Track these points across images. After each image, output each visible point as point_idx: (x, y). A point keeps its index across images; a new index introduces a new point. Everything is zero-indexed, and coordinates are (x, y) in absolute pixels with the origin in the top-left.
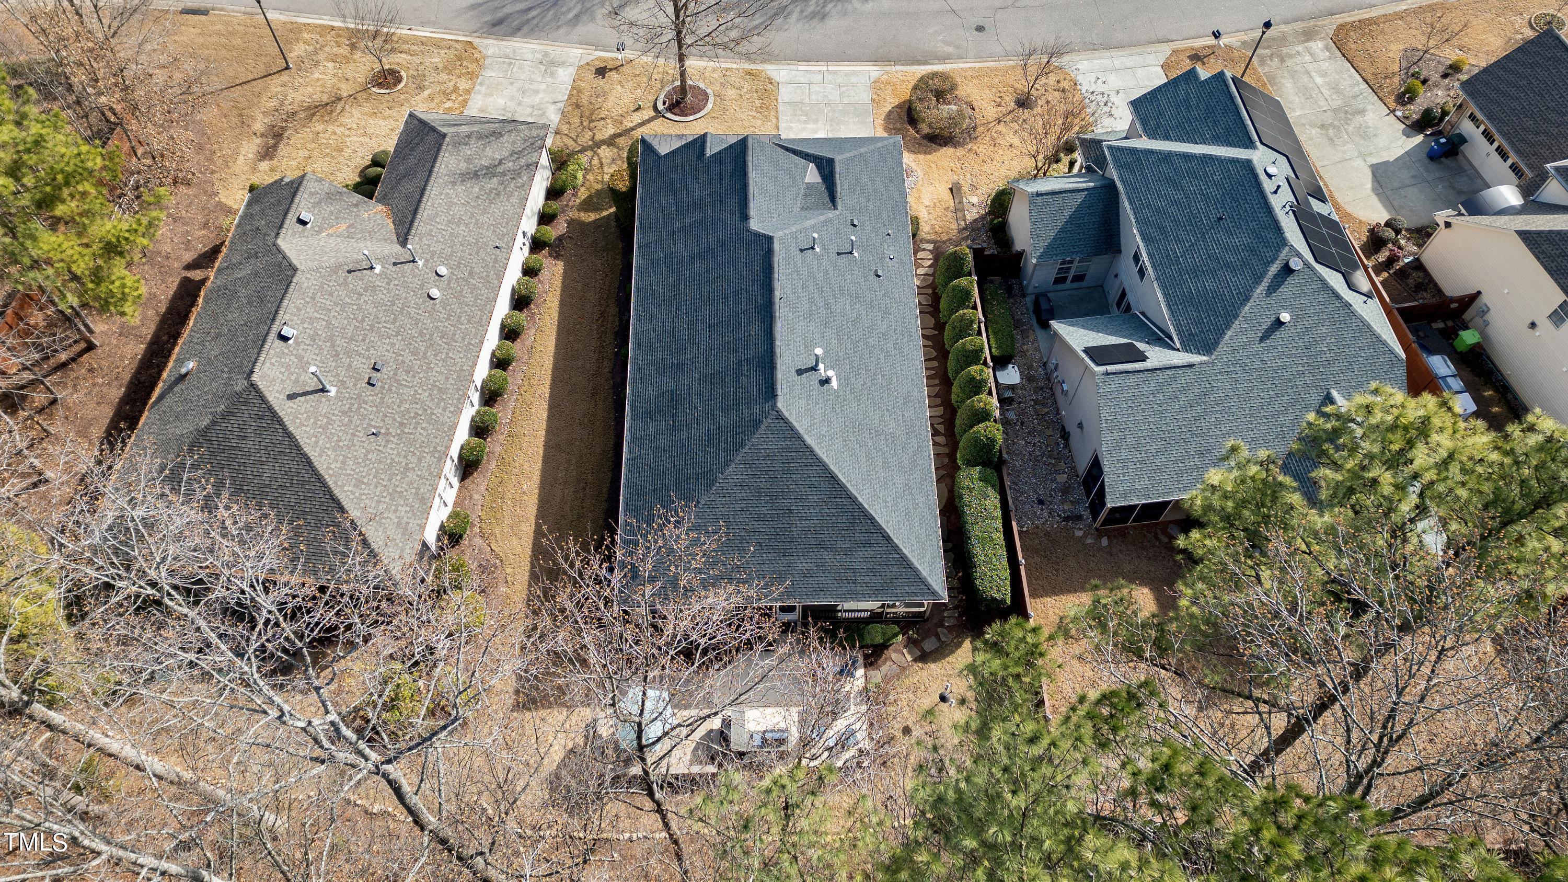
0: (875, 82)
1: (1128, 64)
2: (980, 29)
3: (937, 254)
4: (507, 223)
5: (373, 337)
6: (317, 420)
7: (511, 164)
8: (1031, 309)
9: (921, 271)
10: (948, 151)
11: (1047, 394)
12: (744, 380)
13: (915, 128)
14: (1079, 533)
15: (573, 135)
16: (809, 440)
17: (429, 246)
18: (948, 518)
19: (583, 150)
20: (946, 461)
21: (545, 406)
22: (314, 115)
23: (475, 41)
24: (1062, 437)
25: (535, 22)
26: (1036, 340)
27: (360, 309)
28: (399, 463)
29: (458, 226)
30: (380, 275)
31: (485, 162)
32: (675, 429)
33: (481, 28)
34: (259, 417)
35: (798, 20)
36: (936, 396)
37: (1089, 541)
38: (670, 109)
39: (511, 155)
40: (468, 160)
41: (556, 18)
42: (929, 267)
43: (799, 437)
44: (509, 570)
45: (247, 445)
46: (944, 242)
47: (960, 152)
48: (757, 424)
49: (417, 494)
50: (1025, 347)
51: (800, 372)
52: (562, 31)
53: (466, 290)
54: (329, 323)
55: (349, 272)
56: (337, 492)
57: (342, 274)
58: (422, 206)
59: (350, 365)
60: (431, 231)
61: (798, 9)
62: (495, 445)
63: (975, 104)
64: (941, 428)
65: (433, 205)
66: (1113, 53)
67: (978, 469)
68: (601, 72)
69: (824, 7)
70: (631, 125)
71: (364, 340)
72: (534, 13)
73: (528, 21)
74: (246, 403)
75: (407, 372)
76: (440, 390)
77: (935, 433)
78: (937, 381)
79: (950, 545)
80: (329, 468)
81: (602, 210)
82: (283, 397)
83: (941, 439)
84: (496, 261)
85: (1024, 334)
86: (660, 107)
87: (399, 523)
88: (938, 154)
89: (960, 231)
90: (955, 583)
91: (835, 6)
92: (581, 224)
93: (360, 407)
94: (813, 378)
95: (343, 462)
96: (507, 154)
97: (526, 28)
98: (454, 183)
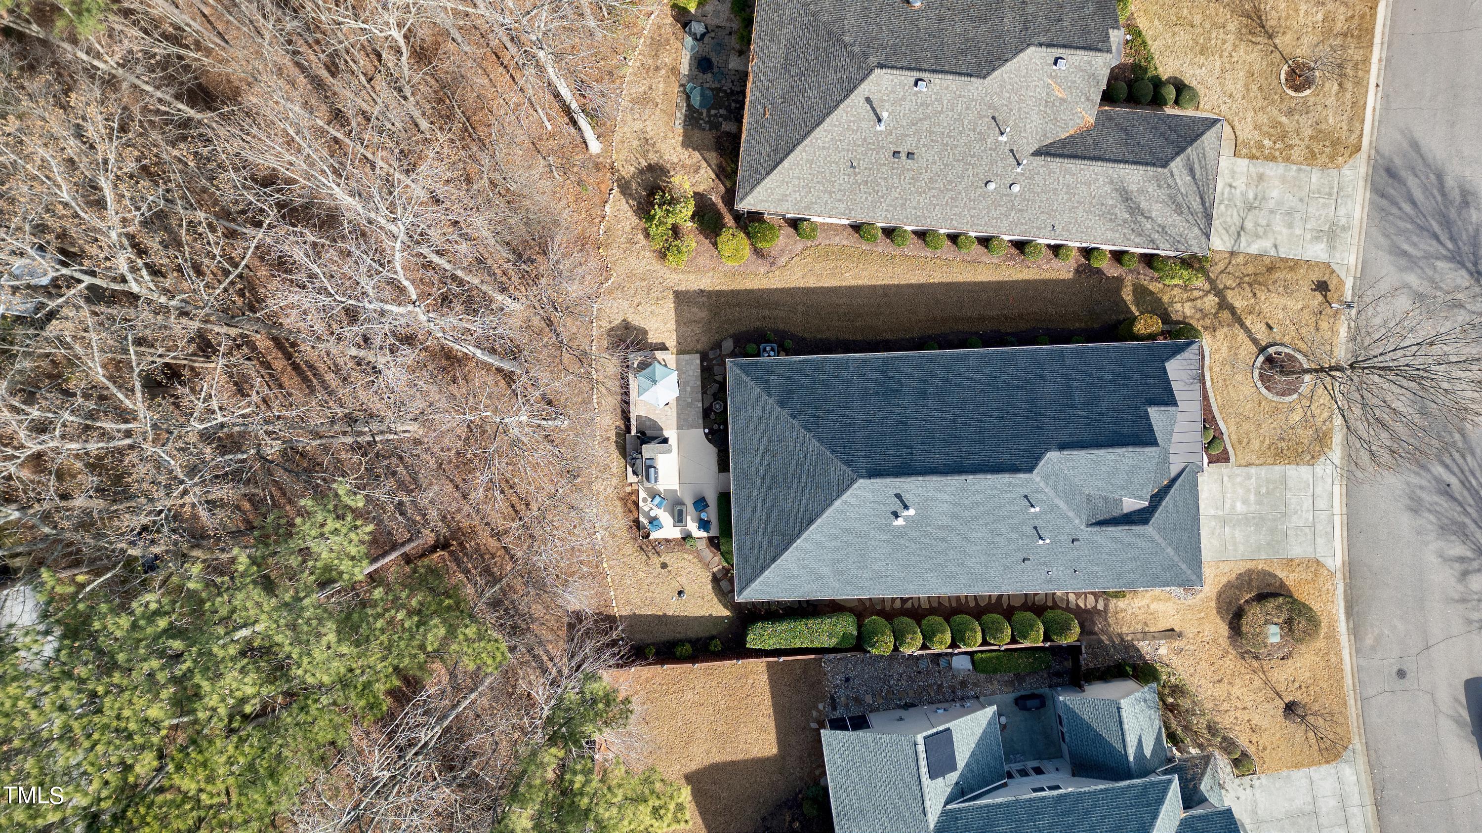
0: (1318, 562)
1: (1352, 822)
2: (1401, 674)
3: (1095, 611)
4: (1082, 232)
5: (937, 148)
6: (854, 122)
7: (1149, 227)
8: (1036, 692)
9: (1072, 597)
10: (1223, 629)
11: (949, 696)
12: (893, 451)
13: (1253, 599)
14: (821, 706)
15: (1230, 269)
16: (837, 503)
17: (1038, 173)
18: (828, 606)
19: (1212, 282)
20: (878, 607)
21: (923, 280)
22: (1249, 17)
23: (1363, 155)
24: (906, 704)
25: (1395, 210)
26: (1002, 692)
27: (960, 132)
28: (834, 186)
29: (1066, 193)
30: (997, 141)
31: (1144, 205)
32: (864, 395)
33: (1382, 156)
34: (849, 79)
35: (1408, 484)
36: (939, 603)
37: (814, 713)
38: (1269, 360)
39: (1159, 226)
40: (1141, 191)
41: (1401, 232)
42: (1077, 605)
43: (839, 496)
44: (777, 273)
45: (831, 75)
46: (1106, 620)
47: (1224, 642)
48: (848, 463)
49: (812, 203)
50: (995, 682)
51: (898, 496)
52: (1382, 240)
53: (1003, 210)
54: (941, 112)
55: (994, 118)
56: (800, 148)
57: (990, 113)
58: (1078, 162)
59: (907, 135)
60: (1054, 173)
61: (1424, 483)
62: (883, 245)
63: (1290, 662)
64: (909, 605)
65: (1081, 170)
66: (1370, 809)
67: (855, 633)
68: (1322, 287)
69: (1430, 511)
70: (1248, 323)
71: (932, 141)
72: (1407, 208)
73: (1395, 203)
74: (860, 67)
75: (913, 178)
76: (903, 205)
77: (904, 601)
78: (954, 604)
79: (805, 605)
80: (817, 139)
81: (1137, 306)
82: (867, 94)
83: (898, 604)
84: (1039, 228)
85: (1011, 683)
86: (1271, 350)
87: (786, 196)
88: (1218, 620)
89: (1120, 635)
90: (774, 608)
91: (1431, 523)
92: (1118, 289)
93: (873, 150)
94: (898, 507)
95: (824, 148)
96: (1159, 221)
97: (1384, 203)
98: (1111, 182)
